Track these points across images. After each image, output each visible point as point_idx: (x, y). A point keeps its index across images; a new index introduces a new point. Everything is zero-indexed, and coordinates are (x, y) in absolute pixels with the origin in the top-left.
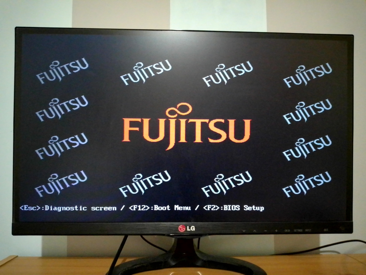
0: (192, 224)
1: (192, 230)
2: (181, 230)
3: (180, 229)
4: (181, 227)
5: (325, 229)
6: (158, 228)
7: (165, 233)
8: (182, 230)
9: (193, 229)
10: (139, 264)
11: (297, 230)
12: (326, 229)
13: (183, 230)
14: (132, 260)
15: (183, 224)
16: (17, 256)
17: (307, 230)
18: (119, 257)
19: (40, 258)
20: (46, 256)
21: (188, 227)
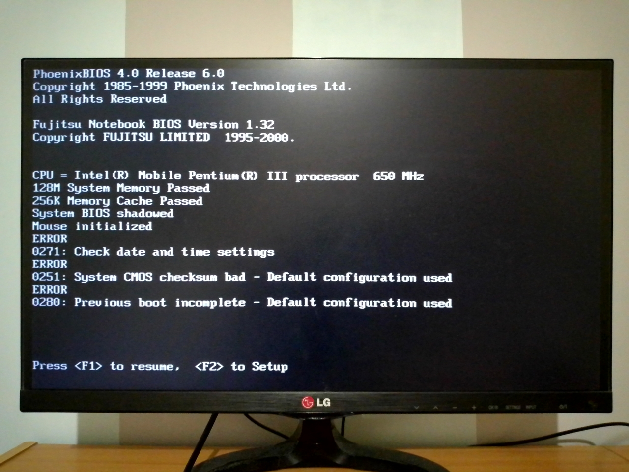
0: (325, 394)
1: (325, 405)
2: (306, 405)
3: (305, 403)
4: (306, 400)
5: (561, 405)
6: (266, 402)
7: (279, 410)
8: (308, 405)
9: (327, 404)
10: (237, 461)
11: (510, 406)
12: (563, 404)
13: (310, 404)
14: (227, 454)
15: (309, 396)
16: (36, 444)
17: (528, 407)
18: (203, 447)
19: (73, 447)
20: (85, 444)
21: (318, 400)
